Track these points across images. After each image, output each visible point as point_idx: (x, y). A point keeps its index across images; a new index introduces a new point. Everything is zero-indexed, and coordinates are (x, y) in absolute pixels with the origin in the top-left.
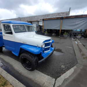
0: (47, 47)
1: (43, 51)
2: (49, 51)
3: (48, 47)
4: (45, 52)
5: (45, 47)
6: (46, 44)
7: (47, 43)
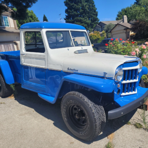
0: (128, 81)
1: (119, 91)
2: (134, 92)
3: (131, 81)
4: (123, 94)
5: (124, 82)
6: (125, 71)
7: (129, 70)
